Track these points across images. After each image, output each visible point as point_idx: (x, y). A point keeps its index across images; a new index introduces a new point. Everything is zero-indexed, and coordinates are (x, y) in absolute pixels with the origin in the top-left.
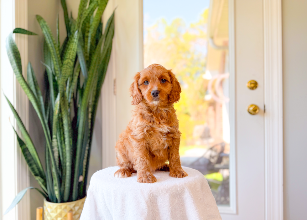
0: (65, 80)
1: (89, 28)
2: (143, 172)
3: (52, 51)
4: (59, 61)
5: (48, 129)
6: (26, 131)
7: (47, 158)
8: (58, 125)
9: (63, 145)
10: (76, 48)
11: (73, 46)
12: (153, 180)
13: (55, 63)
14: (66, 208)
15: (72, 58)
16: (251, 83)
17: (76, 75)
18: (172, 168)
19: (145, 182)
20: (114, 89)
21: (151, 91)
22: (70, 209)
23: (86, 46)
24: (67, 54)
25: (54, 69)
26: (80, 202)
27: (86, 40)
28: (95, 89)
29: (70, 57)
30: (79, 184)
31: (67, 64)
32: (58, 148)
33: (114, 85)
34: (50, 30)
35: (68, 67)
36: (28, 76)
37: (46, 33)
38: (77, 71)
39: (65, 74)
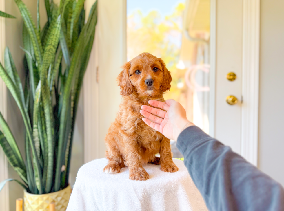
0: (47, 67)
1: (71, 13)
2: (135, 169)
3: (32, 36)
4: (39, 47)
5: (28, 117)
6: (4, 120)
7: (27, 148)
8: (39, 113)
9: (45, 135)
10: (59, 34)
11: (55, 32)
12: (146, 177)
13: (36, 48)
14: (48, 199)
15: (55, 44)
16: (230, 75)
17: (57, 62)
18: (162, 162)
19: (138, 180)
20: (97, 77)
21: (144, 80)
22: (52, 200)
23: (68, 32)
24: (49, 40)
25: (35, 55)
26: (62, 192)
27: (68, 27)
28: (77, 76)
29: (52, 43)
30: (62, 173)
31: (49, 51)
32: (39, 137)
33: (97, 73)
34: (30, 14)
35: (50, 53)
36: (5, 61)
37: (26, 17)
38: (58, 58)
39: (47, 61)
